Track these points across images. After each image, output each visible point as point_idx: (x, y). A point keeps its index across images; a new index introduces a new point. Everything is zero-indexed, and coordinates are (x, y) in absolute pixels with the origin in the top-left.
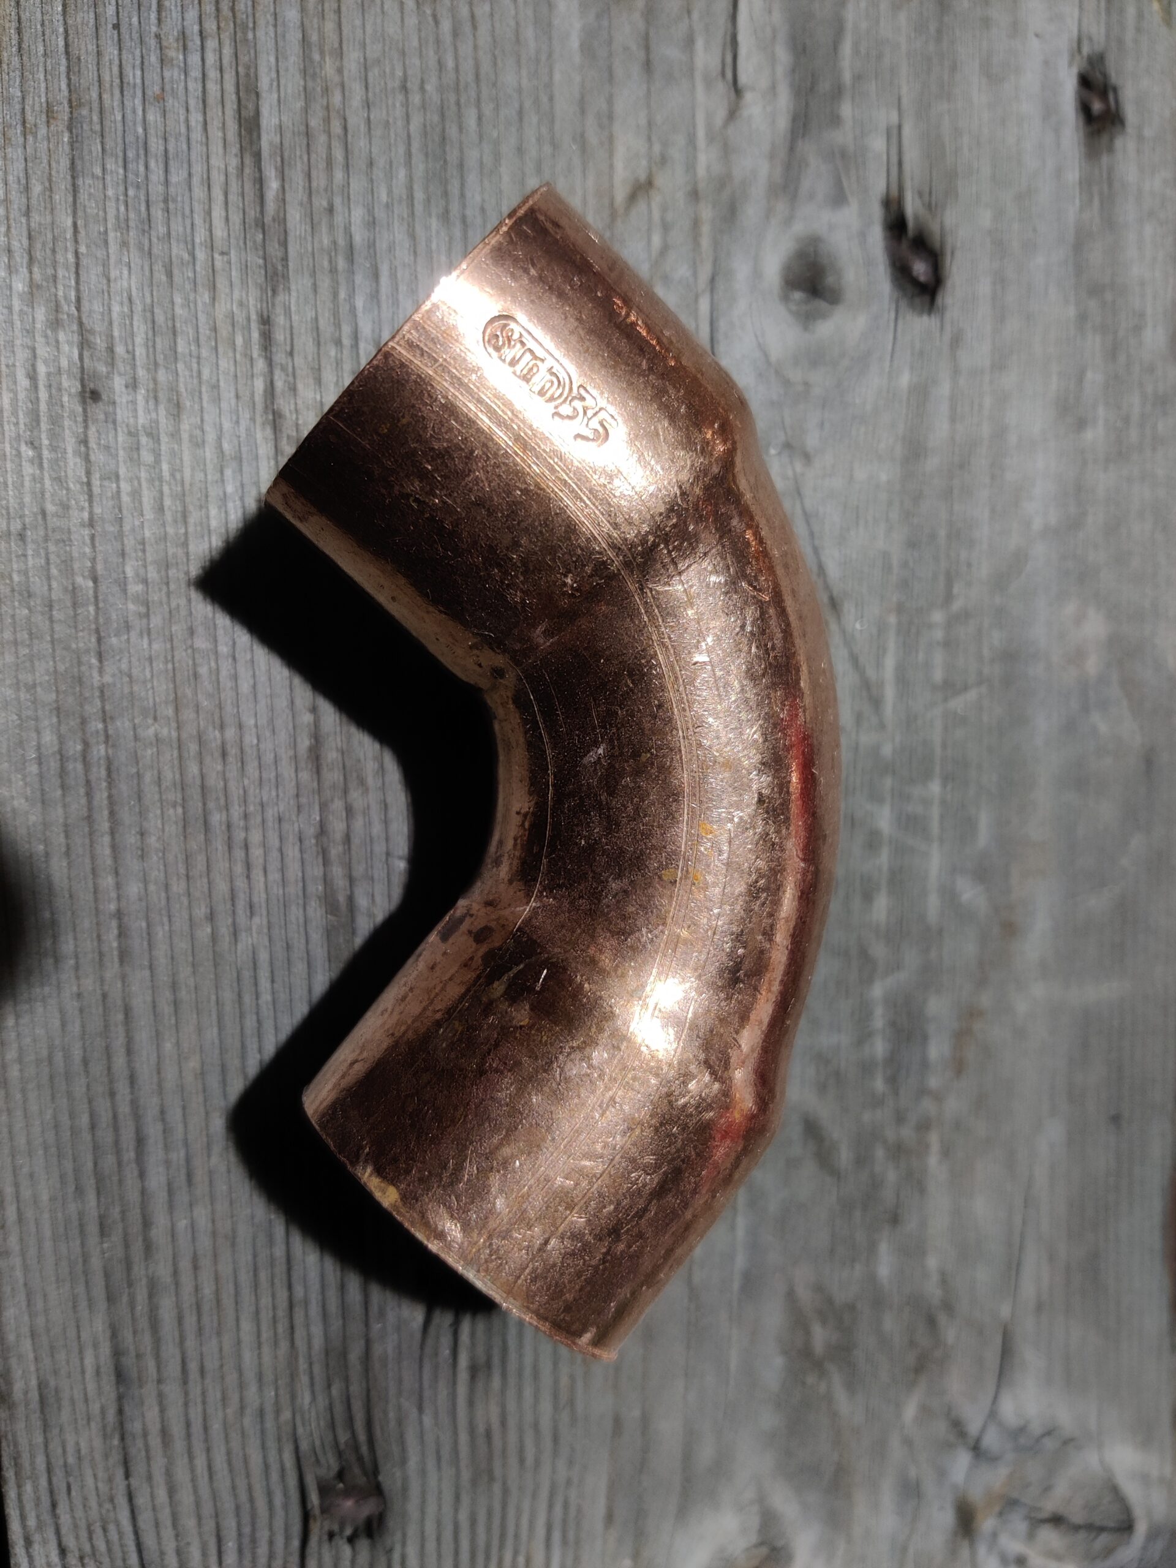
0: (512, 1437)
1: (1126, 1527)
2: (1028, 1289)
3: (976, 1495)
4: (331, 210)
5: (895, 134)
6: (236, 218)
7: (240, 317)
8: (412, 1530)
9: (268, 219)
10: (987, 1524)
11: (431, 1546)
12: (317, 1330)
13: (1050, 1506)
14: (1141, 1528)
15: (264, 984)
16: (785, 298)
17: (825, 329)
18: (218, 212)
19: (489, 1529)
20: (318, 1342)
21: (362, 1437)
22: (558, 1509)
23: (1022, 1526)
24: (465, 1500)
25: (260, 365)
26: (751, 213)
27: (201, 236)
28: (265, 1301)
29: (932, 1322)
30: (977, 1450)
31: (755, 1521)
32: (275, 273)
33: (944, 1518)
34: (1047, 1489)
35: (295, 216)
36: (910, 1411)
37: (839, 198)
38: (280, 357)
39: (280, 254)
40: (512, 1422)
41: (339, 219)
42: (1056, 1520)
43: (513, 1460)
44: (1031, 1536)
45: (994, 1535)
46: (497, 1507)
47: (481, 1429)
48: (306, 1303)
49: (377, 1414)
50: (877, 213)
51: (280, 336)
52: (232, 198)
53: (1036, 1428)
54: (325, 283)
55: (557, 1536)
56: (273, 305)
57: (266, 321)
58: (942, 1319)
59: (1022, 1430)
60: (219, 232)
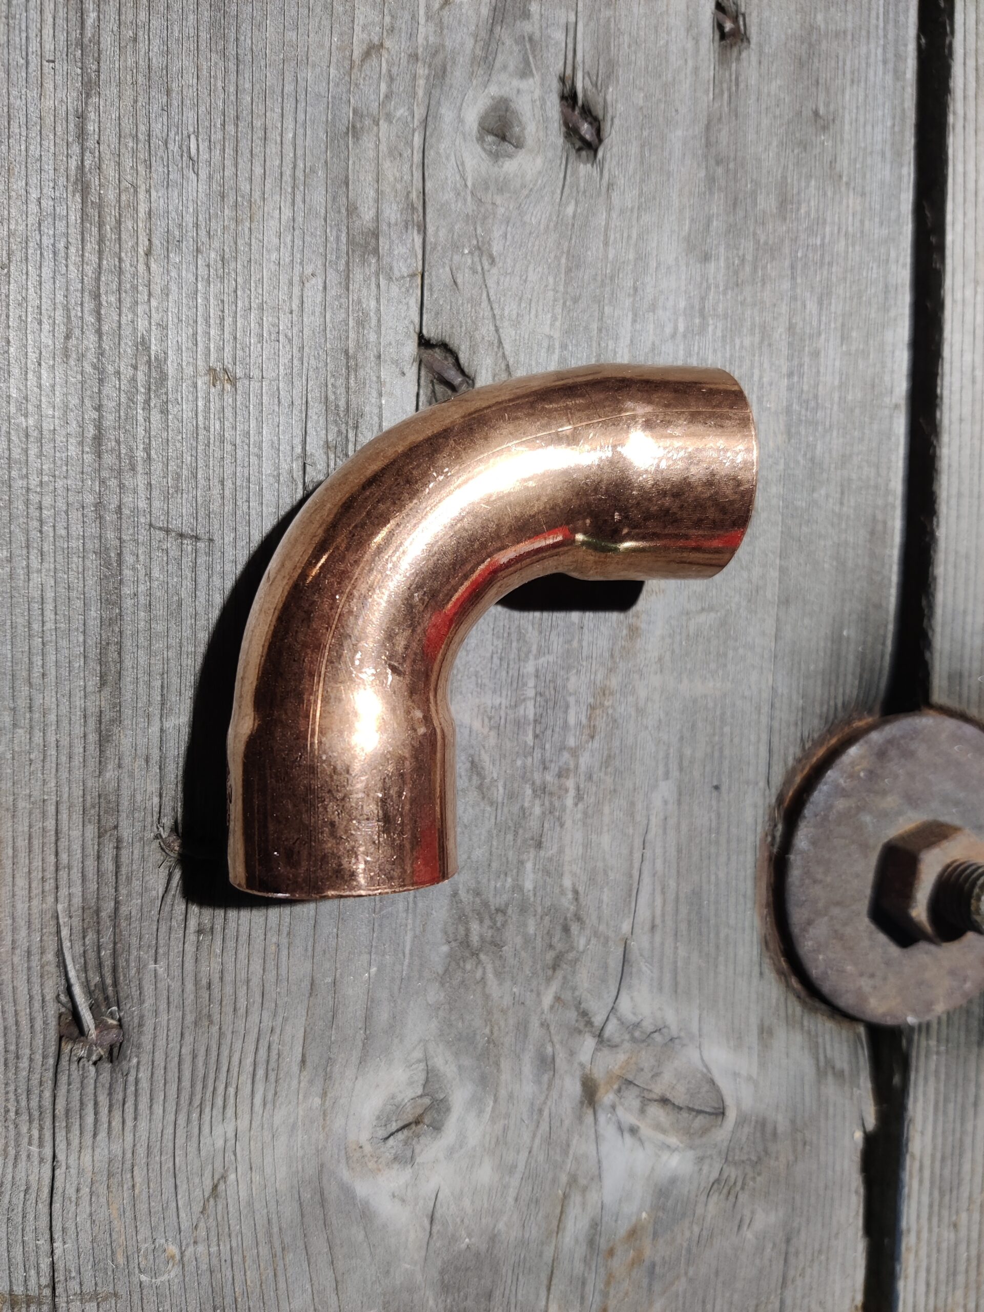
0: (229, 989)
1: (720, 1113)
2: (644, 913)
3: (599, 1074)
4: (135, 40)
5: (571, 30)
6: (62, 37)
7: (62, 111)
8: (145, 1058)
9: (86, 40)
10: (607, 1097)
11: (160, 1072)
12: (77, 890)
13: (658, 1089)
14: (732, 1115)
15: (49, 615)
16: (481, 139)
17: (510, 166)
18: (48, 31)
19: (206, 1064)
20: (77, 901)
21: (109, 981)
22: (263, 1052)
23: (636, 1104)
24: (188, 1039)
25: (76, 148)
26: (458, 75)
27: (34, 46)
28: (37, 863)
29: (566, 929)
30: (600, 1036)
31: (421, 1077)
32: (90, 81)
33: (572, 1088)
34: (656, 1075)
35: (107, 40)
36: (547, 1000)
37: (525, 72)
38: (91, 143)
39: (94, 67)
40: (228, 978)
41: (142, 47)
42: (664, 1101)
43: (229, 1009)
44: (642, 1111)
45: (613, 1107)
46: (214, 1047)
47: (204, 982)
48: (69, 868)
49: (122, 963)
50: (555, 85)
51: (91, 127)
52: (60, 22)
53: (648, 1026)
54: (129, 93)
55: (261, 1073)
56: (86, 104)
57: (82, 117)
58: (575, 928)
59: (637, 1025)
60: (49, 46)
